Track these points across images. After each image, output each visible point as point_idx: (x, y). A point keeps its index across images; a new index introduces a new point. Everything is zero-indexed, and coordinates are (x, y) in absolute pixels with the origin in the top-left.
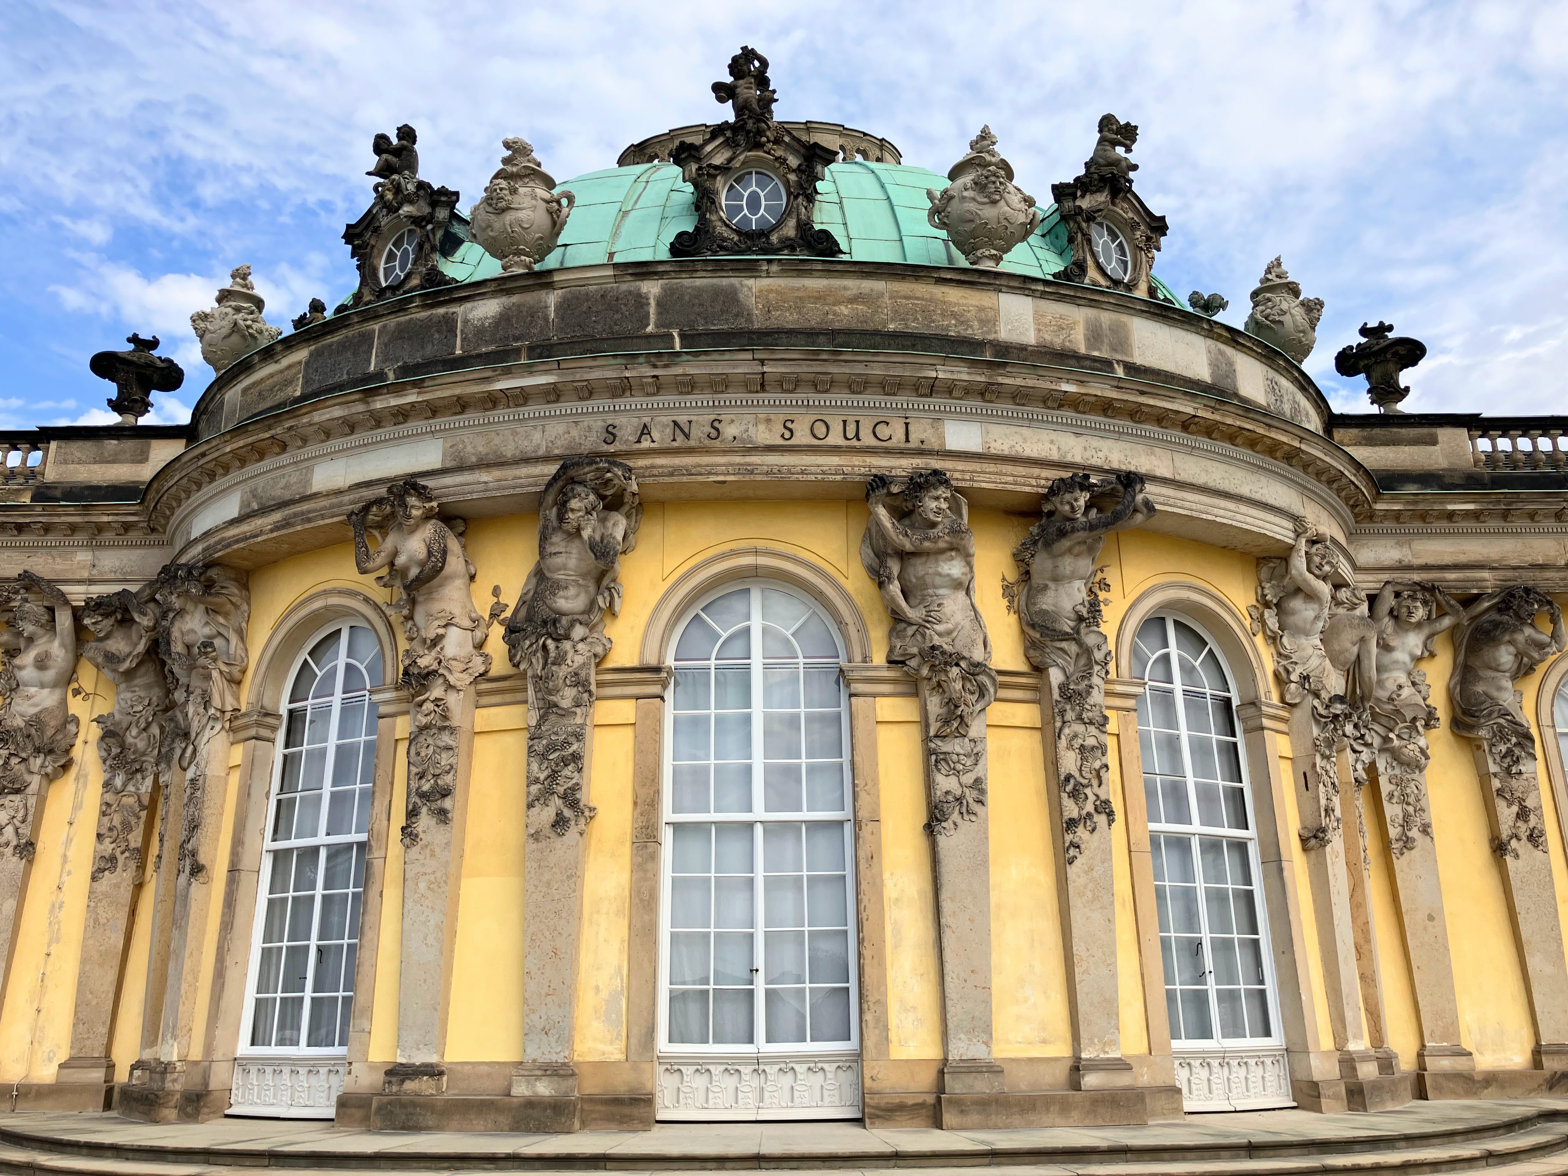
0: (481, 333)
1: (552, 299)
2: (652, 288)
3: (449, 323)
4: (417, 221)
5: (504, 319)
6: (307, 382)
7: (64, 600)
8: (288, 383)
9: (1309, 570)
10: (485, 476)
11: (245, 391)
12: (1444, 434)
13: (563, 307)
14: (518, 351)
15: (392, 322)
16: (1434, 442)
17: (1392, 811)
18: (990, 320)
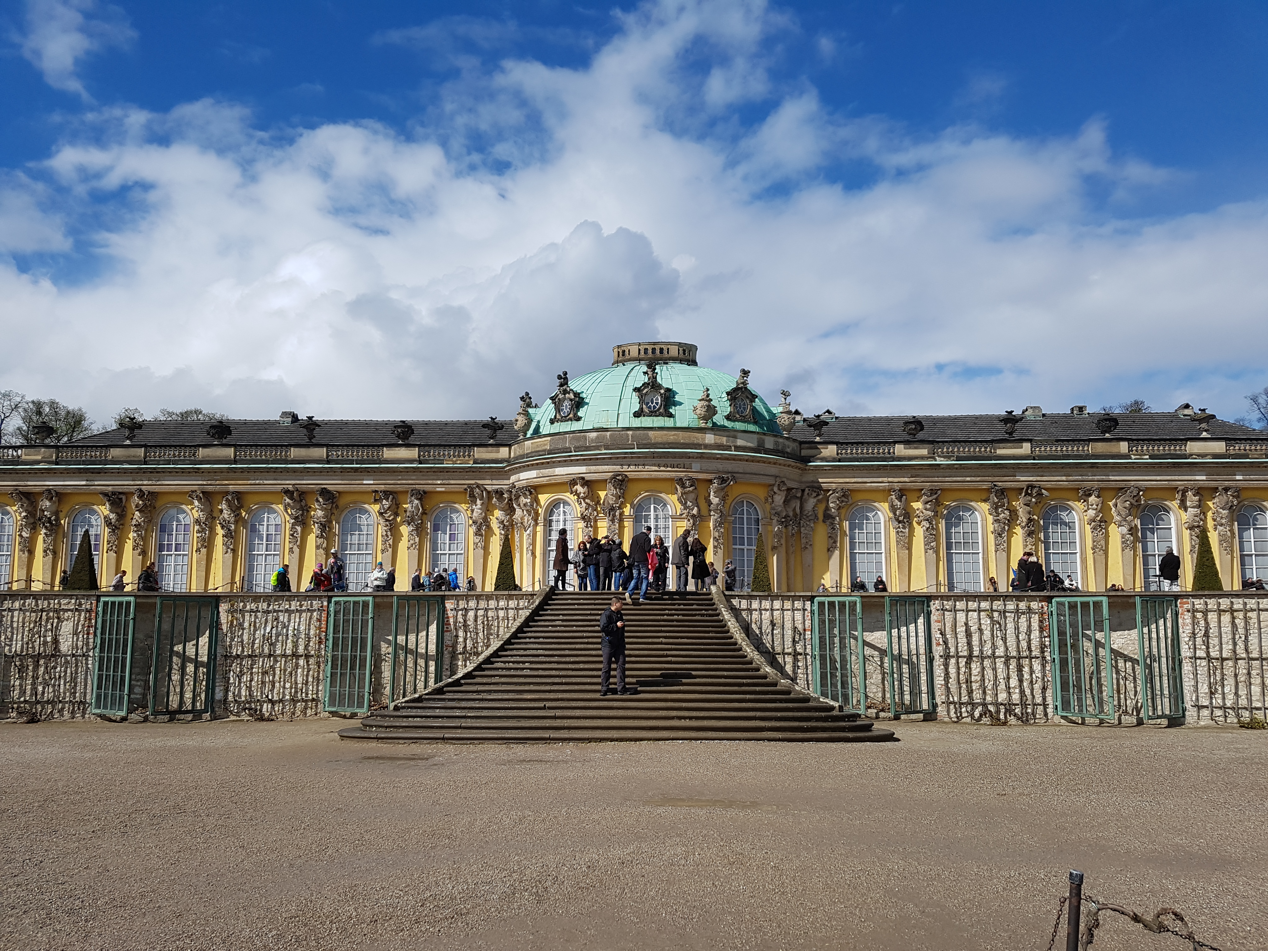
0: (592, 440)
1: (608, 433)
2: (630, 433)
3: (585, 437)
4: (571, 400)
5: (597, 437)
6: (550, 446)
7: (485, 489)
8: (545, 445)
9: (779, 489)
10: (595, 474)
11: (532, 443)
12: (829, 446)
13: (610, 435)
14: (601, 446)
15: (571, 435)
16: (827, 448)
17: (804, 541)
18: (704, 439)
